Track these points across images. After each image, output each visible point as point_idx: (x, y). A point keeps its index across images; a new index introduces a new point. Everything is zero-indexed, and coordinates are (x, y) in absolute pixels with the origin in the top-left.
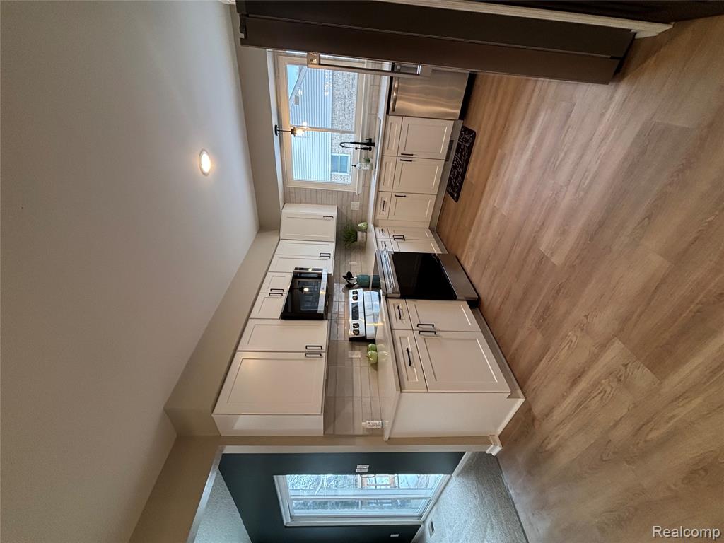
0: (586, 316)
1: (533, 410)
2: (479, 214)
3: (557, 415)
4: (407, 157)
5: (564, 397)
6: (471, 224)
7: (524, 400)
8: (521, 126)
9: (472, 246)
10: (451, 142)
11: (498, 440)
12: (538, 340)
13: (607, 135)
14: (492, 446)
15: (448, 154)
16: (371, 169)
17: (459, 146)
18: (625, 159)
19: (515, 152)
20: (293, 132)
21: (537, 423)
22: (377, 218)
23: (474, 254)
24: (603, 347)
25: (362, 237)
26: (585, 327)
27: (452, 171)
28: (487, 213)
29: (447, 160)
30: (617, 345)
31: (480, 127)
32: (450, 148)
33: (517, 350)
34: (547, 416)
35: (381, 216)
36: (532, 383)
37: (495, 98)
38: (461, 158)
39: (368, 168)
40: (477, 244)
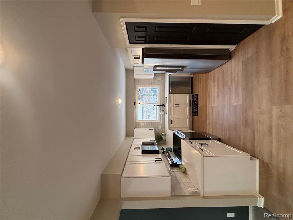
0: (259, 109)
1: (265, 161)
2: (207, 113)
3: (274, 152)
4: (177, 105)
5: (271, 142)
6: (206, 118)
7: (258, 160)
8: (211, 83)
9: (209, 124)
10: (190, 100)
11: (260, 195)
12: (249, 131)
13: (235, 68)
14: (258, 198)
15: (190, 104)
16: (165, 113)
17: (193, 101)
18: (243, 69)
19: (212, 89)
20: (140, 103)
21: (270, 166)
22: (170, 127)
23: (211, 126)
24: (270, 113)
25: (164, 138)
26: (261, 112)
27: (193, 109)
28: (210, 111)
29: (190, 106)
30: (274, 108)
31: (198, 92)
32: (190, 102)
33: (244, 143)
34: (271, 157)
35: (171, 126)
36: (257, 150)
37: (201, 83)
38: (195, 103)
39: (163, 113)
40: (211, 121)
